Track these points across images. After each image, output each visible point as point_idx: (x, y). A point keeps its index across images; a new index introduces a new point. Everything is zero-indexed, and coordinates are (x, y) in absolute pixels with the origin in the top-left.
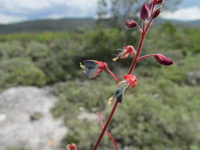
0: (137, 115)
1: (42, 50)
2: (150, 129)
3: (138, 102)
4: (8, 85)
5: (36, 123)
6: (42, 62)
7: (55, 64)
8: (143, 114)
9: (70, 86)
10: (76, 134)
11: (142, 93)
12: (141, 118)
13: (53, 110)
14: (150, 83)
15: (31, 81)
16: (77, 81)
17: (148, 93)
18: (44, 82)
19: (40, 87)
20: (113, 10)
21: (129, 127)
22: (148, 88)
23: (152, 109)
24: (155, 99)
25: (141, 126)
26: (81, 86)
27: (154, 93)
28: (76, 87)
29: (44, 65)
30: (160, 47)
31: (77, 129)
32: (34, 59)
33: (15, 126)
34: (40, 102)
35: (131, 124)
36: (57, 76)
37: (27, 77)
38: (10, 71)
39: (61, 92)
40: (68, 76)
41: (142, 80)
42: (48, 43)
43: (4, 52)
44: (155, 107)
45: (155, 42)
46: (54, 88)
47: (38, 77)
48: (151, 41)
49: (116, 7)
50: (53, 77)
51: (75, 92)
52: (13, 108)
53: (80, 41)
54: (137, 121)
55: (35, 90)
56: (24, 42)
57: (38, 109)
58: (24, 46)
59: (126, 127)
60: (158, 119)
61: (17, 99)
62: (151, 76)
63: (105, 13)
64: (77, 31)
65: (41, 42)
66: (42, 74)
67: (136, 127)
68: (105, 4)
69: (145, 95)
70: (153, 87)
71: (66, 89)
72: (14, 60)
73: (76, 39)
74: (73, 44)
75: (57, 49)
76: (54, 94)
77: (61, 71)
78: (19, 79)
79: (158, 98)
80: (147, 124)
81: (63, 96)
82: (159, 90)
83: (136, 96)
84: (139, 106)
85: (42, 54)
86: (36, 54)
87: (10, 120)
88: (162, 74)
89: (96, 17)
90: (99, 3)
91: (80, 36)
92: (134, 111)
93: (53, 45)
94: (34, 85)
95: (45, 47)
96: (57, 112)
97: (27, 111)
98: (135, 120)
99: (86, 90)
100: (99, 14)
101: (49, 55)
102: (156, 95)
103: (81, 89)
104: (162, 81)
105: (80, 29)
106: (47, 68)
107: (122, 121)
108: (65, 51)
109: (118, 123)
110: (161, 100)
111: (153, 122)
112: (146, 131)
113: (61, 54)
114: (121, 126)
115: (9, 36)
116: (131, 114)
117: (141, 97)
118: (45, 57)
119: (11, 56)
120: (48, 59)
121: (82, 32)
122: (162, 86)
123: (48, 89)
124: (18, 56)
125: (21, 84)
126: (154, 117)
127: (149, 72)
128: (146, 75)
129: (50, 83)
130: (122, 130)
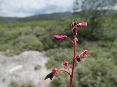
0: (97, 71)
1: (42, 31)
2: (106, 81)
3: (98, 63)
4: (24, 50)
5: (37, 71)
6: (41, 38)
7: (48, 39)
8: (101, 71)
9: (57, 51)
10: (59, 79)
11: (100, 57)
12: (100, 73)
13: (47, 65)
14: (106, 51)
15: (35, 48)
16: (61, 49)
17: (104, 57)
18: (42, 49)
19: (40, 51)
20: (82, 7)
21: (92, 78)
22: (104, 54)
23: (107, 68)
24: (109, 62)
25: (99, 78)
26: (63, 51)
27: (108, 58)
28: (60, 52)
29: (42, 39)
30: (113, 28)
31: (60, 77)
32: (38, 36)
33: (27, 72)
34: (40, 60)
35: (93, 76)
36: (49, 46)
37: (34, 46)
38: (25, 42)
39: (51, 55)
40: (56, 46)
41: (101, 49)
42: (45, 27)
43: (23, 32)
44: (109, 67)
45: (109, 26)
46: (48, 52)
47: (39, 46)
48: (107, 24)
49: (84, 5)
50: (47, 46)
51: (59, 55)
52: (26, 62)
53: (63, 26)
54: (97, 75)
55: (37, 53)
56: (33, 27)
57: (38, 63)
58: (33, 29)
59: (90, 78)
60: (111, 75)
61: (28, 58)
62: (107, 47)
63: (77, 9)
64: (61, 20)
65: (41, 26)
66: (41, 44)
67: (96, 79)
68: (78, 4)
69: (102, 59)
70: (108, 54)
71: (54, 53)
72: (27, 36)
73: (60, 25)
74: (58, 28)
75: (50, 30)
76: (48, 55)
77: (51, 42)
78: (30, 46)
79: (111, 61)
80: (103, 78)
81: (52, 57)
82: (112, 56)
83: (96, 59)
84: (98, 66)
85: (42, 33)
86: (38, 33)
87: (24, 69)
88: (114, 46)
89: (72, 11)
90: (74, 3)
91: (63, 23)
92: (95, 68)
93: (47, 28)
94: (37, 50)
95: (43, 29)
96: (49, 66)
97: (33, 64)
98: (95, 74)
99: (65, 54)
100: (74, 10)
101: (46, 34)
102: (110, 59)
103: (63, 53)
104: (114, 50)
105: (63, 18)
106: (44, 41)
107: (87, 74)
108: (54, 31)
109: (84, 75)
110: (113, 62)
111: (107, 76)
112: (102, 81)
113: (52, 33)
114: (86, 77)
115: (25, 24)
116: (93, 70)
117: (99, 60)
118: (43, 35)
119: (26, 34)
120: (45, 36)
121: (64, 20)
122: (114, 54)
123: (44, 52)
124: (29, 34)
125: (30, 49)
126: (109, 73)
127: (105, 44)
128: (103, 46)
129: (46, 49)
130: (87, 79)
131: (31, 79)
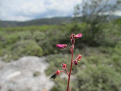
0: (98, 78)
1: (41, 36)
2: (107, 88)
3: (99, 69)
4: (23, 55)
5: (36, 78)
6: (41, 43)
7: (48, 44)
8: (102, 78)
9: (57, 57)
10: (59, 87)
11: (102, 64)
12: (101, 80)
13: (46, 71)
14: (107, 57)
15: (35, 53)
16: (61, 55)
17: (106, 63)
18: (41, 54)
19: (39, 56)
20: (83, 12)
21: (92, 85)
22: (106, 60)
23: (108, 75)
24: (110, 68)
25: (100, 86)
26: (63, 57)
27: (110, 64)
28: (60, 58)
29: (42, 45)
30: (114, 34)
31: (60, 84)
32: (37, 41)
33: (25, 79)
34: (39, 66)
35: (94, 84)
36: (49, 51)
37: (33, 51)
38: (24, 47)
39: (51, 60)
40: (56, 51)
41: (102, 55)
42: (45, 31)
43: (22, 37)
44: (110, 74)
45: (111, 31)
46: (48, 57)
47: (38, 51)
48: (108, 30)
49: (85, 10)
50: (47, 51)
51: (59, 61)
52: (25, 68)
53: (63, 30)
54: (98, 82)
55: (36, 59)
56: (32, 31)
57: (38, 70)
58: (32, 33)
59: (90, 85)
60: (112, 82)
61: (27, 63)
62: (108, 53)
63: (78, 14)
64: (61, 25)
65: (41, 31)
66: (41, 49)
67: (97, 86)
68: (78, 9)
69: (103, 65)
70: (109, 60)
71: (54, 59)
72: (27, 41)
73: (61, 29)
74: (59, 32)
75: (50, 35)
76: (47, 61)
77: (51, 48)
78: (29, 52)
79: (112, 67)
80: (104, 85)
81: (52, 63)
82: (113, 62)
83: (97, 65)
84: (99, 72)
85: (42, 38)
86: (38, 38)
87: (23, 75)
88: (115, 52)
89: (73, 16)
90: (75, 8)
91: (63, 27)
92: (96, 75)
93: (48, 33)
94: (36, 55)
95: (43, 34)
96: (48, 72)
97: (32, 71)
98: (96, 81)
99: (66, 60)
100: (75, 14)
101: (45, 38)
102: (111, 66)
103: (63, 59)
104: (115, 56)
105: (63, 23)
106: (44, 46)
107: (88, 81)
108: (54, 36)
109: (85, 82)
110: (114, 69)
111: (109, 83)
112: (103, 89)
113: (52, 38)
114: (87, 84)
115: (24, 28)
116: (93, 77)
117: (101, 66)
118: (43, 40)
119: (25, 39)
120: (45, 41)
121: (64, 25)
122: (115, 60)
123: (44, 58)
124: (29, 39)
125: (29, 55)
126: (110, 80)
127: (107, 50)
128: (104, 52)
129: (45, 55)
130: (87, 87)
131: (30, 86)
